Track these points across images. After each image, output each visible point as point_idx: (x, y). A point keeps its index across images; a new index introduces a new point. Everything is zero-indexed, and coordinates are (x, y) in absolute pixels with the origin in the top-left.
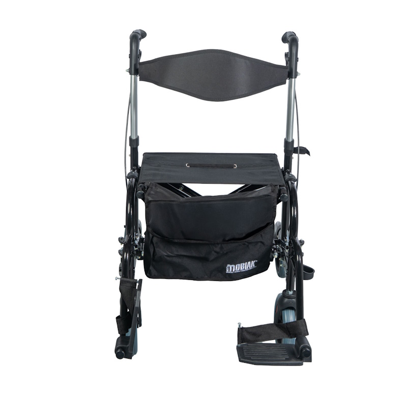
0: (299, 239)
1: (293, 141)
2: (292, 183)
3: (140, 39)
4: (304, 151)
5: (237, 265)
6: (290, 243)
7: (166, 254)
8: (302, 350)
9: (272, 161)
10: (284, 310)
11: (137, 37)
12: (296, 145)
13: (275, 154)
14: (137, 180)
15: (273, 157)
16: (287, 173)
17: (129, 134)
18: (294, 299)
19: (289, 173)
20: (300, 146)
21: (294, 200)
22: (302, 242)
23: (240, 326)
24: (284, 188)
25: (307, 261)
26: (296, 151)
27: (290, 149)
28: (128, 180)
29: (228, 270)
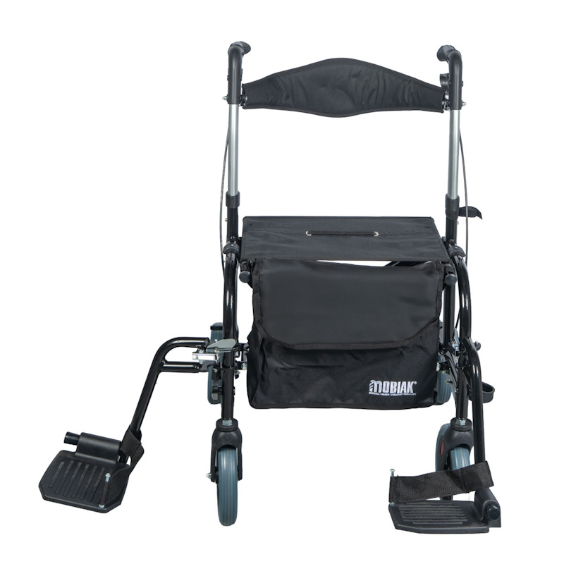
0: (474, 342)
1: (458, 199)
2: (459, 259)
3: (243, 54)
4: (475, 213)
5: (384, 383)
6: (460, 346)
7: (282, 367)
8: (486, 509)
9: (428, 227)
10: (453, 449)
11: (237, 52)
12: (462, 204)
13: (430, 218)
14: (238, 256)
15: (428, 223)
16: (450, 245)
17: (226, 190)
18: (467, 433)
19: (454, 244)
20: (469, 205)
21: (464, 284)
22: (478, 346)
23: (393, 473)
24: (449, 265)
25: (486, 379)
26: (462, 212)
27: (455, 210)
28: (225, 256)
29: (371, 390)
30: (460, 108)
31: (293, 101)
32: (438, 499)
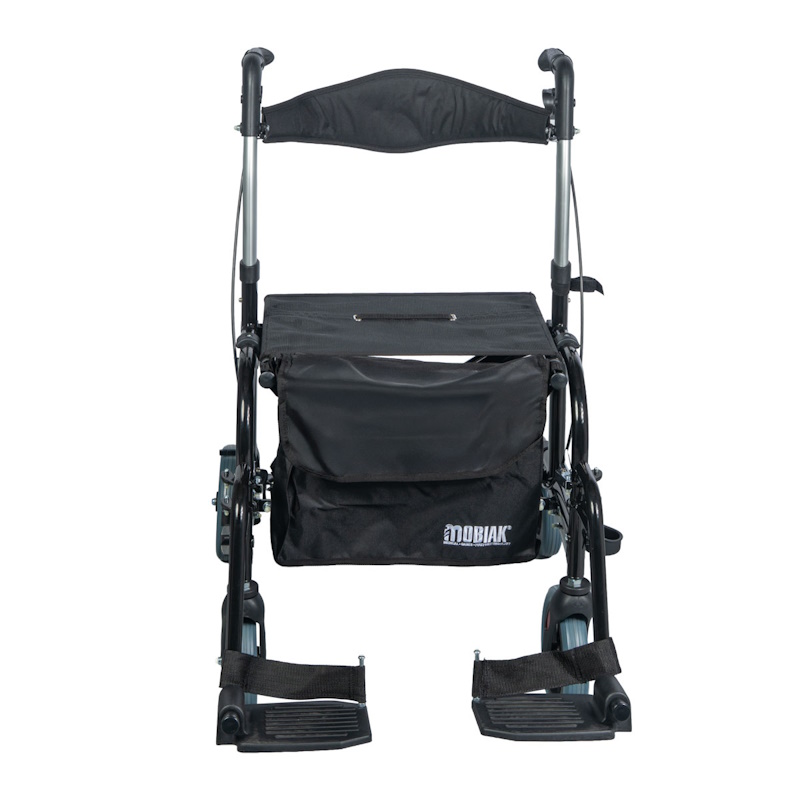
0: (592, 468)
1: (569, 266)
2: (571, 351)
3: (263, 66)
4: (594, 285)
5: (466, 528)
6: (573, 475)
7: (320, 506)
8: (610, 706)
9: (527, 307)
10: (563, 621)
11: (255, 62)
12: (575, 274)
13: (530, 294)
14: (257, 351)
15: (527, 300)
16: (558, 333)
17: (240, 257)
18: (583, 598)
19: (563, 329)
20: (586, 274)
21: (578, 387)
22: (598, 474)
23: (477, 656)
24: (557, 360)
25: (609, 521)
26: (575, 285)
27: (564, 282)
28: (238, 350)
29: (446, 538)
30: (571, 138)
31: (335, 131)
32: (543, 691)
